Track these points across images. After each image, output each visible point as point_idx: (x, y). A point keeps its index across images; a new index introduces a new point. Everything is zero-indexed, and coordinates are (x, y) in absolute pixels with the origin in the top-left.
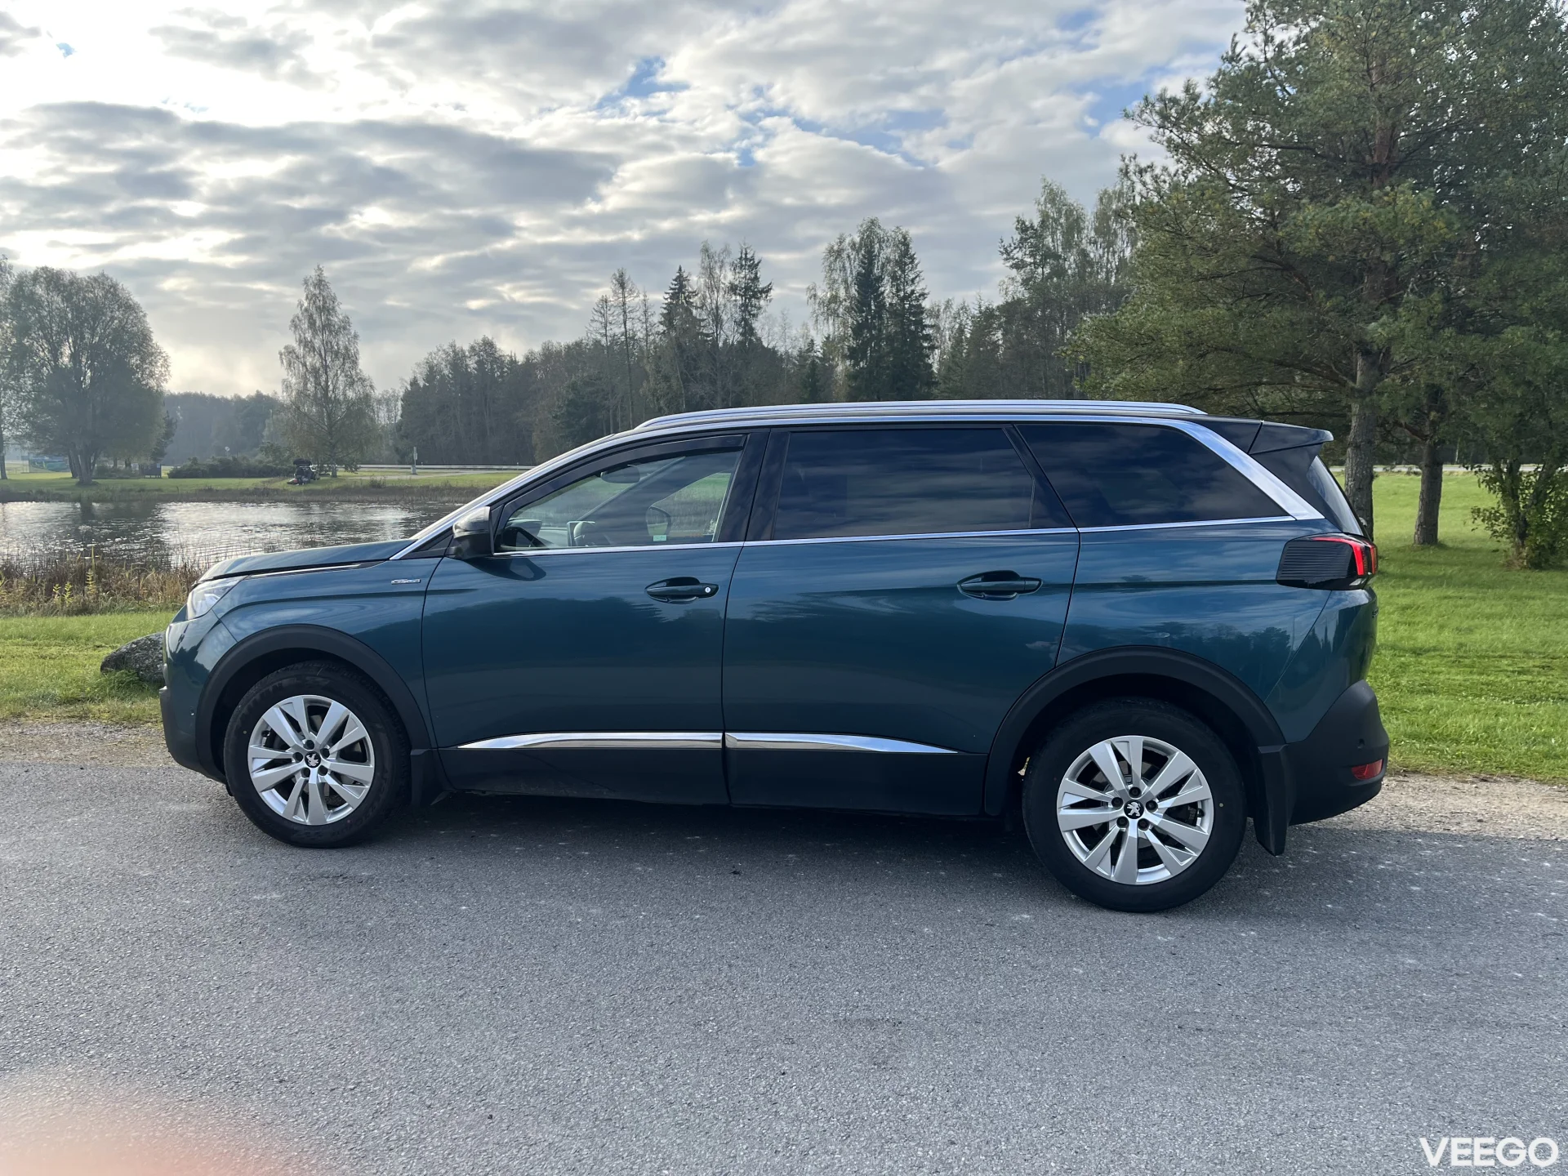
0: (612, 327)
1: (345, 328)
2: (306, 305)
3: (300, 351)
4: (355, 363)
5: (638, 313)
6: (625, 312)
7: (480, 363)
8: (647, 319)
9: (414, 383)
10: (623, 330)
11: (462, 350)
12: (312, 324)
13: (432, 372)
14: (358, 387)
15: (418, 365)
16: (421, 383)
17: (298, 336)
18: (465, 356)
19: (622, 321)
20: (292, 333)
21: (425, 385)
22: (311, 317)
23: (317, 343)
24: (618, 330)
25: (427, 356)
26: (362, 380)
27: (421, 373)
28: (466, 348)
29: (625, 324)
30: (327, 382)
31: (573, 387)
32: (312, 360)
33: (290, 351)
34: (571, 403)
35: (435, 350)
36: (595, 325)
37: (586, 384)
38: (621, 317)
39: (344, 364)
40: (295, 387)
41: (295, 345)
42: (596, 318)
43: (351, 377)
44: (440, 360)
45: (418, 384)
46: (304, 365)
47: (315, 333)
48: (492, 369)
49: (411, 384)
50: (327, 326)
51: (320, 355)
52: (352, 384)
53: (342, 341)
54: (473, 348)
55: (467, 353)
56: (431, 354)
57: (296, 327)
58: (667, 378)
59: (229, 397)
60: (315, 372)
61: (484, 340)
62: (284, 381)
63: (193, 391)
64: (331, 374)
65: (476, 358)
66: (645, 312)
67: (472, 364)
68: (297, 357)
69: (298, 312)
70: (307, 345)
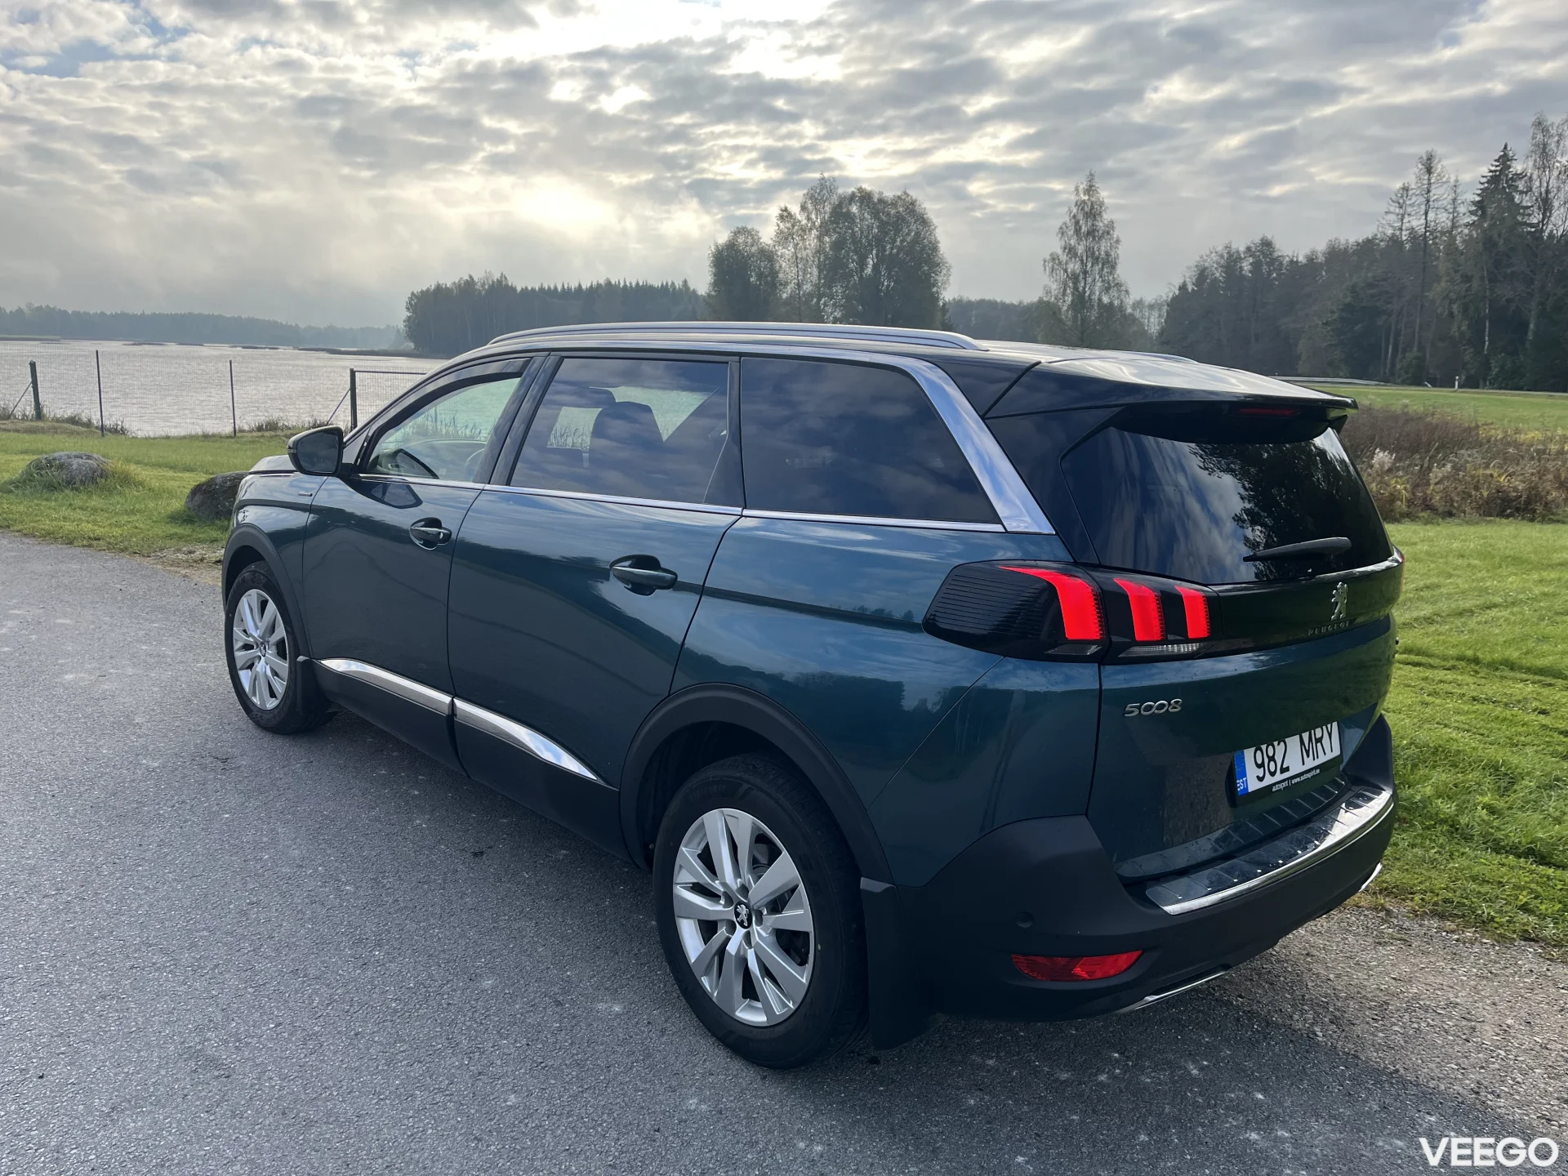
0: (1411, 218)
1: (1108, 233)
2: (1075, 211)
3: (1064, 258)
4: (1113, 267)
5: (1445, 202)
6: (1428, 201)
7: (1256, 265)
8: (1455, 208)
9: (1183, 288)
10: (1423, 221)
11: (1238, 252)
12: (1077, 231)
13: (1202, 274)
14: (1114, 292)
15: (1189, 268)
16: (1190, 287)
17: (1063, 243)
18: (1240, 258)
19: (1423, 212)
20: (1058, 238)
21: (1193, 290)
22: (1077, 223)
23: (1080, 249)
24: (1417, 223)
25: (1198, 259)
26: (1118, 285)
27: (1190, 278)
28: (1242, 249)
29: (1426, 214)
30: (1084, 288)
31: (1353, 290)
32: (1074, 266)
33: (1054, 258)
34: (1348, 308)
35: (1208, 253)
36: (1392, 217)
37: (1370, 286)
38: (1423, 207)
39: (1102, 269)
40: (1054, 292)
41: (1060, 252)
42: (1392, 209)
43: (1108, 283)
44: (1212, 262)
45: (1187, 289)
46: (1066, 271)
47: (1080, 239)
48: (1270, 273)
49: (1180, 289)
50: (1091, 233)
51: (1082, 260)
52: (1107, 289)
53: (1104, 246)
54: (1248, 249)
55: (1242, 256)
56: (1202, 257)
57: (1063, 234)
58: (1467, 279)
59: (1016, 303)
60: (1075, 278)
61: (1262, 240)
62: (1045, 287)
63: (987, 298)
64: (1089, 280)
65: (1251, 260)
66: (1454, 200)
67: (1246, 266)
68: (1060, 263)
69: (1067, 219)
70: (1071, 251)
